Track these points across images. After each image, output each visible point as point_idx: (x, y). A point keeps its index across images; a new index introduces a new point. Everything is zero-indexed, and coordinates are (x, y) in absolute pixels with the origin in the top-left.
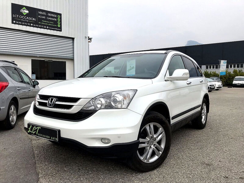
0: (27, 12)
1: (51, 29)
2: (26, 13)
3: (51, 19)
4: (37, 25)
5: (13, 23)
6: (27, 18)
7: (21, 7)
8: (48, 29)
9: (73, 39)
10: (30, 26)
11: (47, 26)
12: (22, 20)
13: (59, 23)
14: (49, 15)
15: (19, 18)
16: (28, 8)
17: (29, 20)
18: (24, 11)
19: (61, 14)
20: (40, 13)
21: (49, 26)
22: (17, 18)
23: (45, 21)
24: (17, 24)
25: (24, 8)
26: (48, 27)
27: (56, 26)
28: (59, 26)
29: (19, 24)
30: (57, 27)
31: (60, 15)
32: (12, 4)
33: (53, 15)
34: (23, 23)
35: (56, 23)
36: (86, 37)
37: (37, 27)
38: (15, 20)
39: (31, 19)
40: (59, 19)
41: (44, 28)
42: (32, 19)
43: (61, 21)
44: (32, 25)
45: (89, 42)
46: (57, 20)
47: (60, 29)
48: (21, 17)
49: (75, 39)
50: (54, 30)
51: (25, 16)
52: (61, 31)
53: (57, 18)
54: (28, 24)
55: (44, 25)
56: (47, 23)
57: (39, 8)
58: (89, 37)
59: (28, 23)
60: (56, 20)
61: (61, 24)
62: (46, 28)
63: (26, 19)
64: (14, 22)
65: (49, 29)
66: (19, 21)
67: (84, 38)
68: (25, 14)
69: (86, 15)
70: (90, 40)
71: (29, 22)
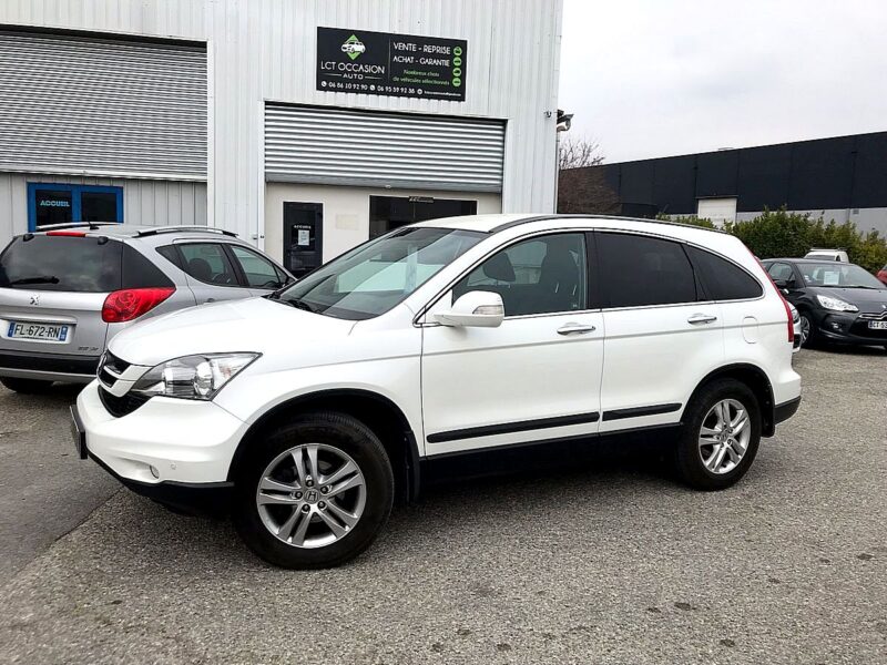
0: (360, 48)
1: (430, 97)
2: (356, 55)
3: (429, 62)
4: (387, 88)
5: (319, 88)
6: (361, 67)
7: (344, 34)
8: (419, 97)
9: (504, 122)
10: (368, 92)
11: (416, 86)
12: (345, 76)
13: (458, 72)
14: (427, 49)
15: (337, 71)
16: (363, 36)
17: (364, 74)
18: (353, 46)
19: (466, 42)
20: (400, 46)
21: (424, 87)
22: (331, 71)
23: (414, 73)
24: (331, 90)
25: (353, 38)
26: (420, 91)
27: (445, 83)
28: (456, 83)
29: (336, 90)
30: (451, 88)
31: (463, 44)
32: (320, 30)
33: (439, 50)
34: (349, 86)
35: (446, 73)
36: (548, 115)
37: (388, 94)
38: (326, 79)
39: (369, 69)
40: (457, 61)
41: (409, 96)
42: (375, 69)
43: (463, 67)
44: (373, 87)
45: (559, 130)
46: (451, 63)
47: (459, 94)
48: (342, 66)
49: (509, 125)
50: (439, 98)
51: (353, 62)
52: (462, 99)
53: (451, 57)
54: (363, 86)
55: (409, 85)
56: (418, 77)
57: (397, 33)
58: (560, 113)
59: (360, 82)
60: (447, 63)
61: (463, 78)
62: (415, 95)
63: (358, 73)
64: (324, 84)
65: (423, 96)
66: (335, 80)
67: (543, 116)
68: (353, 57)
69: (554, 36)
70: (563, 124)
71: (364, 82)
